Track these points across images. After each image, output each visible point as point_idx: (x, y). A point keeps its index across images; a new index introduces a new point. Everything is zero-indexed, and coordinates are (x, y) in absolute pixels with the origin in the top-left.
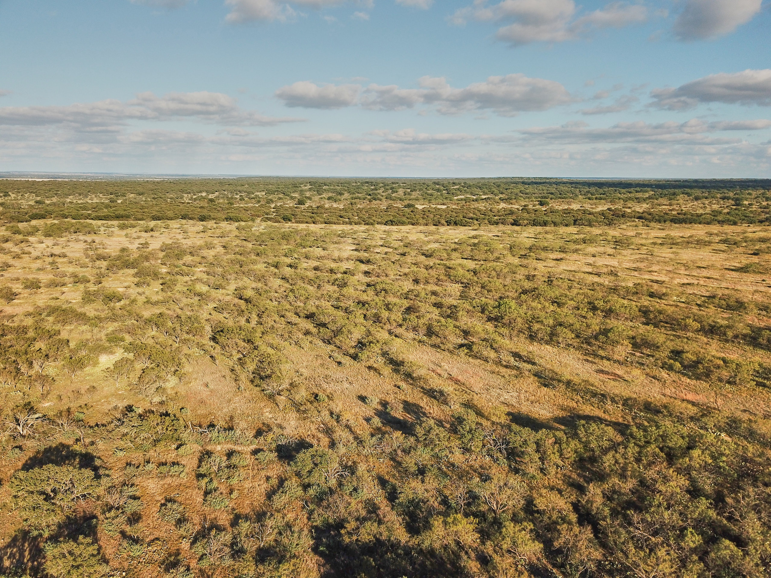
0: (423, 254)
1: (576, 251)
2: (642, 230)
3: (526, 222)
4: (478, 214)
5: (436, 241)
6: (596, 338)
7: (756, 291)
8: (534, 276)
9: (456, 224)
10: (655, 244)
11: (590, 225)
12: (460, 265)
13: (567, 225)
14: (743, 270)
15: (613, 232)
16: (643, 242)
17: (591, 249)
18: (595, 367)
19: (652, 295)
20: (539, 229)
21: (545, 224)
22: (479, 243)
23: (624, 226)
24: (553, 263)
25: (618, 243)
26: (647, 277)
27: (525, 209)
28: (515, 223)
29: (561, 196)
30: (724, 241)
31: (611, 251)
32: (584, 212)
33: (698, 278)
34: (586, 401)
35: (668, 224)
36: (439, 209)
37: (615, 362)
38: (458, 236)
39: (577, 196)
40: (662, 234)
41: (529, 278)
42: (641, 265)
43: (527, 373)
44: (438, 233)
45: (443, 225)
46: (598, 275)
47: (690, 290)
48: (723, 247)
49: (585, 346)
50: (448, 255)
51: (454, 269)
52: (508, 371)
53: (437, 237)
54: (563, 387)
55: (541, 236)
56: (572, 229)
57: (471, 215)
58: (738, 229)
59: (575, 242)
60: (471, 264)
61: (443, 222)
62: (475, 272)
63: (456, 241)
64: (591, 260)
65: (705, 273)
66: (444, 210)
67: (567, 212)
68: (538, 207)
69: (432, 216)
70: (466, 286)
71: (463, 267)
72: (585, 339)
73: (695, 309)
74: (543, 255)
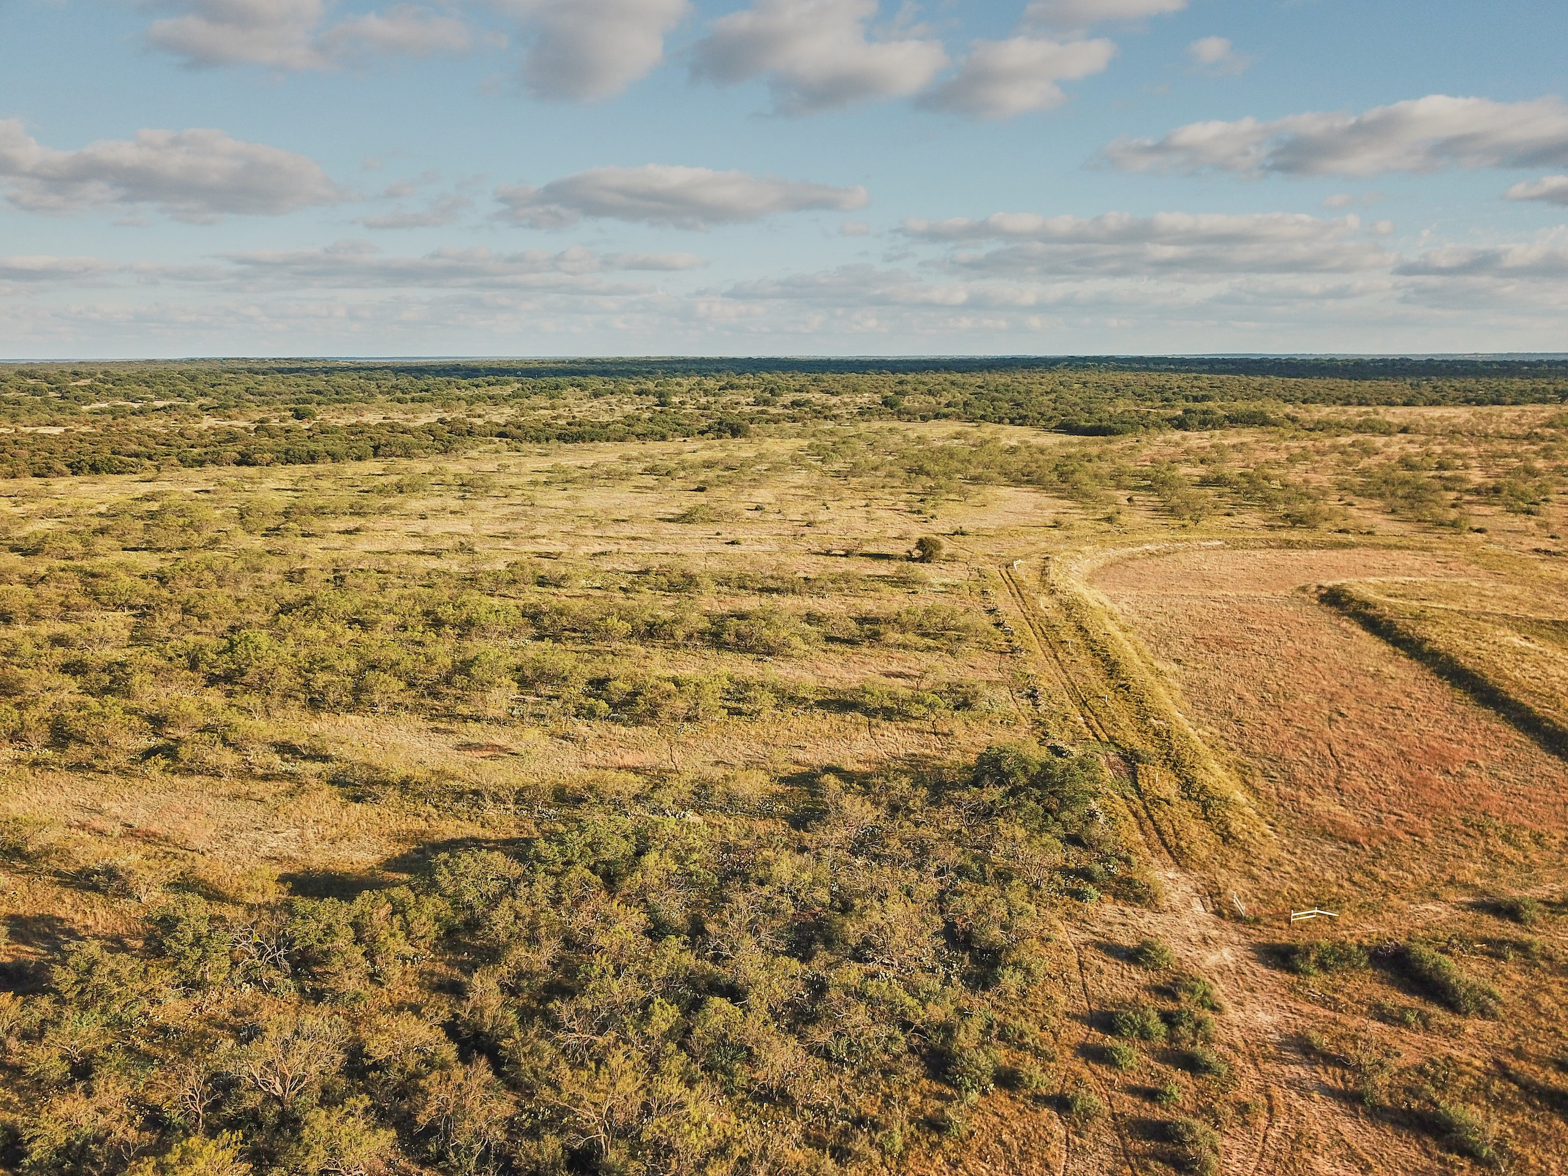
0: (14, 549)
1: (386, 510)
2: (509, 458)
3: (268, 456)
4: (151, 443)
5: (49, 514)
6: (448, 681)
7: (710, 553)
8: (303, 571)
9: (95, 469)
10: (534, 483)
11: (408, 455)
12: (120, 565)
13: (359, 459)
14: (685, 518)
15: (455, 467)
16: (514, 481)
17: (415, 504)
18: (453, 740)
19: (542, 582)
20: (300, 469)
21: (312, 458)
22: (163, 510)
23: (474, 453)
24: (340, 541)
25: (466, 486)
26: (529, 547)
27: (262, 427)
28: (244, 460)
29: (339, 397)
30: (651, 471)
31: (455, 504)
32: (393, 428)
33: (616, 540)
34: (445, 813)
35: (554, 444)
36: (43, 436)
37: (490, 721)
38: (105, 497)
39: (372, 395)
40: (545, 464)
41: (293, 577)
42: (515, 526)
43: (314, 782)
44: (50, 495)
45: (60, 474)
46: (437, 554)
47: (606, 565)
48: (649, 480)
49: (428, 701)
50: (86, 544)
51: (107, 576)
52: (271, 786)
53: (47, 503)
54: (393, 794)
55: (306, 485)
56: (372, 466)
57: (134, 447)
58: (669, 446)
59: (381, 491)
60: (149, 562)
61: (59, 466)
62: (162, 579)
63: (103, 509)
64: (418, 526)
65: (627, 530)
66: (57, 439)
67: (358, 430)
68: (292, 422)
69: (25, 453)
70: (145, 612)
71: (128, 570)
72: (427, 687)
73: (619, 598)
74: (317, 524)
